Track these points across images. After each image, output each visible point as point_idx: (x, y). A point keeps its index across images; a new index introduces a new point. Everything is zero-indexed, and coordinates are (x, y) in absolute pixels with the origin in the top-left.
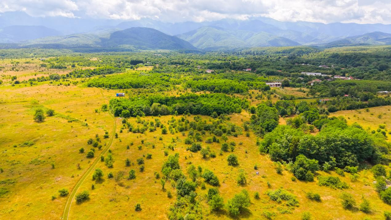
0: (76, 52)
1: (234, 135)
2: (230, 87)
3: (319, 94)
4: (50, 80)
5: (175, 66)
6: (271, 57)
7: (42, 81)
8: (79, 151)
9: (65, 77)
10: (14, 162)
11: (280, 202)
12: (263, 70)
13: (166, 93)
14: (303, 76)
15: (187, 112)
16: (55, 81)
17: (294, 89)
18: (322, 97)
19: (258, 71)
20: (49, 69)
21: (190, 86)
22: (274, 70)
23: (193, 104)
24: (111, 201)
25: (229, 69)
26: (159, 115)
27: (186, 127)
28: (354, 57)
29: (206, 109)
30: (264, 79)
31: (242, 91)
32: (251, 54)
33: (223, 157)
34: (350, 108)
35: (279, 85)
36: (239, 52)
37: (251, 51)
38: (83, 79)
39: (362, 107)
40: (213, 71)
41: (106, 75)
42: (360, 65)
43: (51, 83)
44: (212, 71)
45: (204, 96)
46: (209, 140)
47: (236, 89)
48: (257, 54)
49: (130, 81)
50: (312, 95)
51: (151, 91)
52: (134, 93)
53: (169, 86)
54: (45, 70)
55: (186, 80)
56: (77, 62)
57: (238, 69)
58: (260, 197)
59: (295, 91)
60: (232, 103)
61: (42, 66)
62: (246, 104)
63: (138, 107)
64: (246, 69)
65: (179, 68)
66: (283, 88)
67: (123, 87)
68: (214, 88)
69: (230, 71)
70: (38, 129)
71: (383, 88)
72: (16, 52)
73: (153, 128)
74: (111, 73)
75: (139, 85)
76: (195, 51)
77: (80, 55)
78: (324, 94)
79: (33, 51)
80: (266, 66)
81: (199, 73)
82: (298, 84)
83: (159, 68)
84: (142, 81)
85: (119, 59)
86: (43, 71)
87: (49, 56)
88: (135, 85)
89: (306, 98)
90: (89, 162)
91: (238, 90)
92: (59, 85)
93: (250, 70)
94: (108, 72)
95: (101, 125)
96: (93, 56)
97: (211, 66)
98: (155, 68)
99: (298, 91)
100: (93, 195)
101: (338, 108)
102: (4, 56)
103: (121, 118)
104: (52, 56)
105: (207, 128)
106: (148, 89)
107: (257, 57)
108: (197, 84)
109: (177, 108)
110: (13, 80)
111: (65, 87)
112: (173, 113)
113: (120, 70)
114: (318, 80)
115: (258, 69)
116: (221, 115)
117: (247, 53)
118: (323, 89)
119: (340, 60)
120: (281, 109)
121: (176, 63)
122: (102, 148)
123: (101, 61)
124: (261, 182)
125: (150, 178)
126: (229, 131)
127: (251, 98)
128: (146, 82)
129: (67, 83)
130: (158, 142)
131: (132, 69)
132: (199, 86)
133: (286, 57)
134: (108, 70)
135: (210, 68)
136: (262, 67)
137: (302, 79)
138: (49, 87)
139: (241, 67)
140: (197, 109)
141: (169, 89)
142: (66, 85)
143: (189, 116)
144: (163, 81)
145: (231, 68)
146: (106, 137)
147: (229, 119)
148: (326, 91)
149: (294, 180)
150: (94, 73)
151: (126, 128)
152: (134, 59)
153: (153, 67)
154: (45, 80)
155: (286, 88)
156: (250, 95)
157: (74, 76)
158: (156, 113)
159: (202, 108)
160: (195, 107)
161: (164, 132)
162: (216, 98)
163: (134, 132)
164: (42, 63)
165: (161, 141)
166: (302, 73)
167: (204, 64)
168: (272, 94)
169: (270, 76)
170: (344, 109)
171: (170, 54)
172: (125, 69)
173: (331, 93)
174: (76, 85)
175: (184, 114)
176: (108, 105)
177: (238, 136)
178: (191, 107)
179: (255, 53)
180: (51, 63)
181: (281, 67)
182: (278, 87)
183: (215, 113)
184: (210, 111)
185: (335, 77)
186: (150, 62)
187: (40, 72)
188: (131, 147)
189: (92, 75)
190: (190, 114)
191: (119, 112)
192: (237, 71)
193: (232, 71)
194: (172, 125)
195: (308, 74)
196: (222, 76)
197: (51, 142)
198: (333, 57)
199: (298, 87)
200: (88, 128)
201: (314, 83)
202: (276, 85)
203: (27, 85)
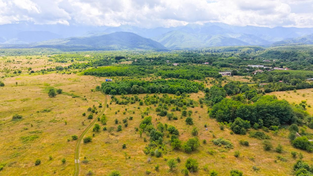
0: (73, 51)
1: (192, 107)
2: (191, 75)
3: (259, 80)
4: (56, 70)
5: (149, 60)
6: (225, 54)
7: (50, 71)
8: (82, 115)
9: (67, 68)
10: (39, 121)
11: (220, 146)
12: (218, 64)
13: (142, 79)
14: (249, 68)
15: (158, 91)
16: (60, 71)
17: (241, 77)
18: (262, 82)
19: (214, 64)
20: (55, 63)
21: (160, 74)
22: (227, 63)
23: (162, 86)
24: (106, 143)
25: (191, 63)
26: (138, 93)
27: (157, 101)
28: (292, 53)
29: (171, 90)
30: (218, 70)
31: (200, 78)
32: (209, 52)
33: (182, 120)
34: (282, 90)
35: (229, 74)
36: (200, 50)
37: (210, 50)
38: (80, 70)
39: (291, 89)
40: (179, 64)
41: (98, 67)
42: (296, 60)
43: (57, 72)
44: (177, 64)
45: (170, 81)
46: (173, 109)
47: (196, 76)
48: (215, 52)
49: (116, 71)
50: (254, 81)
51: (131, 78)
52: (118, 79)
53: (145, 74)
54: (51, 64)
55: (158, 71)
56: (75, 58)
57: (198, 63)
58: (207, 142)
59: (241, 78)
60: (191, 86)
61: (49, 61)
62: (202, 87)
63: (122, 88)
64: (204, 62)
65: (152, 62)
66: (232, 76)
67: (111, 75)
68: (179, 76)
69: (192, 65)
70: (52, 102)
71: (311, 76)
72: (29, 51)
73: (133, 101)
74: (101, 65)
75: (122, 74)
76: (165, 50)
77: (77, 53)
78: (263, 80)
79: (41, 50)
80: (221, 60)
81: (168, 65)
82: (244, 73)
83: (137, 62)
84: (125, 71)
85: (107, 56)
86: (50, 64)
87: (54, 54)
88: (120, 73)
89: (249, 83)
90: (90, 121)
91: (197, 77)
92: (63, 74)
93: (208, 63)
94: (99, 65)
95: (96, 100)
96: (86, 54)
97: (177, 60)
98: (134, 62)
99: (243, 78)
100: (94, 140)
101: (273, 90)
102: (20, 53)
103: (110, 95)
104: (55, 53)
105: (172, 102)
106: (129, 76)
107: (214, 54)
108: (166, 73)
109: (151, 89)
110: (29, 70)
111: (67, 75)
112: (147, 92)
113: (108, 64)
114: (260, 71)
115: (214, 63)
116: (183, 93)
117: (206, 52)
118: (263, 77)
119: (281, 56)
120: (228, 90)
121: (150, 59)
122: (98, 113)
123: (93, 57)
124: (208, 134)
125: (132, 131)
126: (188, 104)
127: (206, 83)
128: (127, 71)
129: (69, 72)
130: (137, 110)
131: (116, 63)
132: (167, 74)
133: (237, 54)
134: (99, 63)
135: (177, 62)
136: (217, 61)
137: (248, 70)
138: (56, 75)
139: (201, 61)
140: (165, 90)
141: (145, 77)
142: (68, 74)
143: (159, 94)
144: (140, 71)
145: (193, 62)
146: (100, 107)
147: (188, 96)
148: (265, 78)
149: (232, 134)
150: (88, 66)
151: (114, 102)
152: (118, 56)
153: (132, 61)
154: (53, 71)
155: (234, 76)
156: (206, 81)
157: (74, 67)
158: (135, 92)
159: (169, 88)
160: (164, 88)
161: (141, 104)
162: (180, 82)
163: (120, 104)
164: (49, 58)
165: (139, 110)
166: (248, 65)
167: (172, 59)
168: (223, 80)
169: (223, 68)
170: (277, 91)
171: (146, 52)
172: (111, 63)
173: (269, 80)
174: (75, 74)
175: (155, 93)
176: (101, 87)
177: (195, 107)
178: (160, 88)
179: (213, 51)
180: (56, 59)
181: (232, 61)
182: (229, 75)
183: (178, 92)
184: (174, 91)
185: (274, 69)
186: (130, 58)
187: (48, 65)
188: (118, 113)
189: (87, 67)
190: (160, 93)
191: (109, 91)
192: (197, 64)
193: (194, 64)
194: (147, 99)
195: (253, 66)
196: (185, 67)
197: (62, 110)
198: (276, 54)
199: (244, 75)
200: (87, 102)
201: (257, 72)
202: (227, 74)
203: (40, 73)
